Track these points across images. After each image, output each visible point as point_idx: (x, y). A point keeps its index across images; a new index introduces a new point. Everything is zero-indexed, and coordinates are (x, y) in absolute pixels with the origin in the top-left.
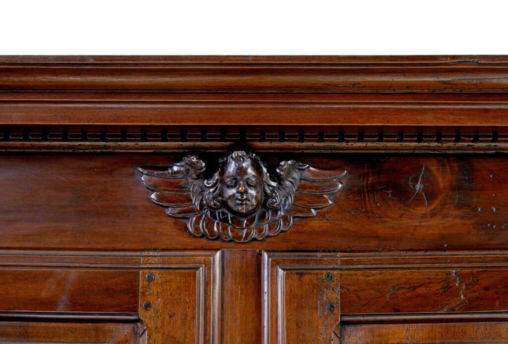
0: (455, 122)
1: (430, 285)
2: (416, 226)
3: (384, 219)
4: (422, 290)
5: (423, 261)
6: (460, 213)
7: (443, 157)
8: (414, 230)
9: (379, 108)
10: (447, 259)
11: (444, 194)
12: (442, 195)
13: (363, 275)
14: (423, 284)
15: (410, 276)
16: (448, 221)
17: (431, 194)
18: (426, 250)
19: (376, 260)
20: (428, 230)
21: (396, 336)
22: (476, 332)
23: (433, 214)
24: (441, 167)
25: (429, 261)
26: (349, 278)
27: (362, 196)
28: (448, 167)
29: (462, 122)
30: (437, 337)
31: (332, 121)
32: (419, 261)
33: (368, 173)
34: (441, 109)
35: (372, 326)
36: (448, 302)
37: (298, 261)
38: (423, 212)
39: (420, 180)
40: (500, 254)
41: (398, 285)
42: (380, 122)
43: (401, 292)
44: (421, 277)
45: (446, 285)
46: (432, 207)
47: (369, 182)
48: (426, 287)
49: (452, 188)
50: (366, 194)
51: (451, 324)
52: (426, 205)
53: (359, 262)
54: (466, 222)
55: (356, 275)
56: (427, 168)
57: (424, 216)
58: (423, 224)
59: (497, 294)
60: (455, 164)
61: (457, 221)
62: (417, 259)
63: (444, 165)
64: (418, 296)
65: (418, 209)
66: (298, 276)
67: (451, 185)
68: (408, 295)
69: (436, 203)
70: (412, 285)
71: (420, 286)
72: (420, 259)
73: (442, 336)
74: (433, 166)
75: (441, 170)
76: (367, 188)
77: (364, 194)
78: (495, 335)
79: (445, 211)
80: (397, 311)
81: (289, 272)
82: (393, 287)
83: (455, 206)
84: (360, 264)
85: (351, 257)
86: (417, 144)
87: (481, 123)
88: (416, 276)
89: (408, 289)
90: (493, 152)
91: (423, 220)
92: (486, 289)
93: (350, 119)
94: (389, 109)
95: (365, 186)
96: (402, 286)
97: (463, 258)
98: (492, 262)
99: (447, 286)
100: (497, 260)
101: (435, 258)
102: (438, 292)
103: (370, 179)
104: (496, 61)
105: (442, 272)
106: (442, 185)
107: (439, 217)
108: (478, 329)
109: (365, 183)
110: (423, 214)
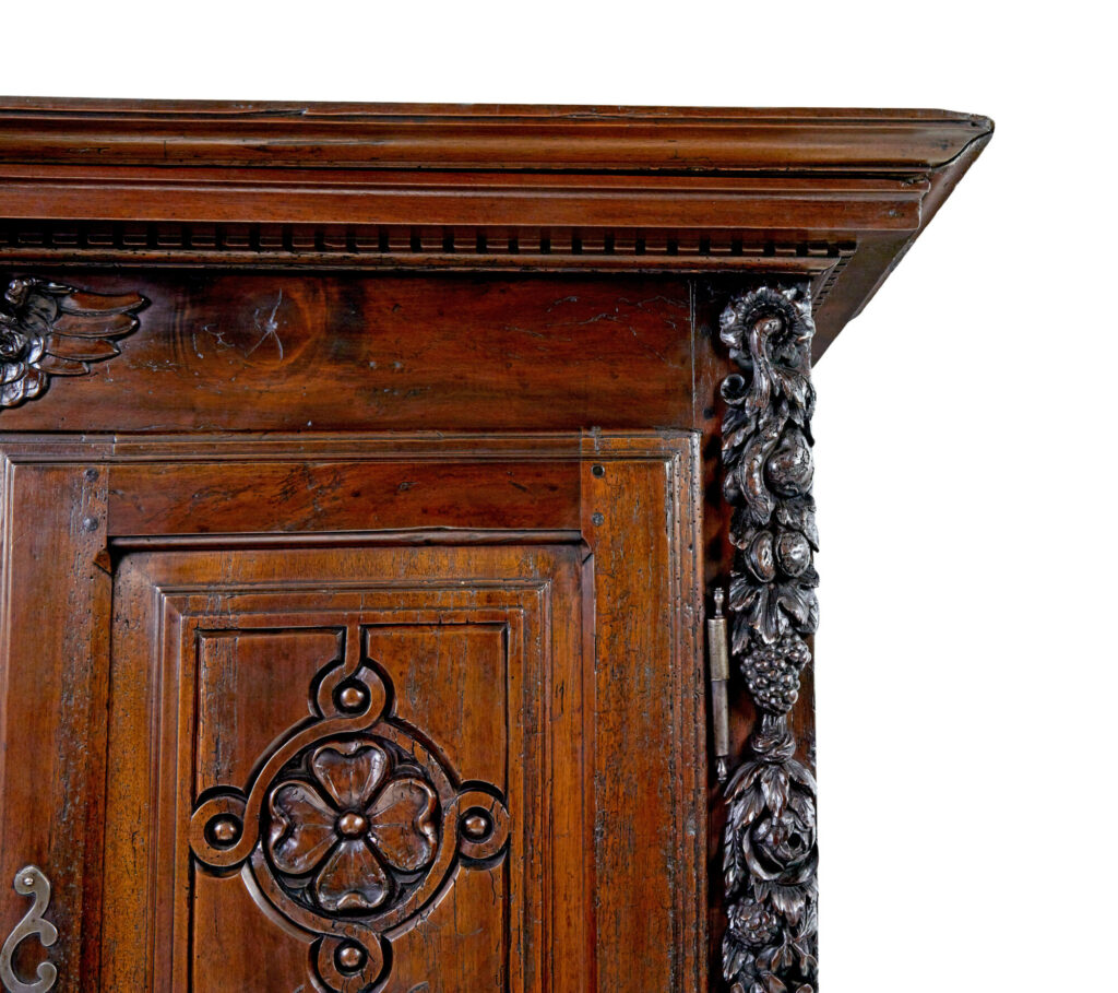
0: (291, 216)
1: (263, 488)
2: (261, 392)
3: (208, 380)
4: (245, 497)
5: (259, 447)
6: (338, 370)
7: (313, 278)
8: (258, 398)
9: (157, 191)
10: (299, 446)
11: (312, 339)
12: (309, 341)
13: (149, 471)
14: (250, 486)
15: (228, 474)
16: (315, 384)
17: (290, 340)
18: (266, 432)
19: (177, 447)
20: (282, 399)
21: (208, 571)
22: (342, 564)
23: (293, 371)
24: (311, 294)
25: (267, 449)
26: (124, 475)
27: (172, 341)
28: (322, 293)
29: (302, 217)
30: (276, 572)
31: (74, 212)
32: (250, 449)
33: (184, 303)
34: (267, 194)
35: (168, 554)
36: (291, 516)
37: (44, 449)
38: (273, 368)
39: (274, 314)
40: (390, 439)
41: (207, 489)
42: (159, 216)
43: (210, 499)
44: (249, 475)
45: (289, 487)
46: (291, 360)
47: (186, 317)
48: (254, 490)
49: (328, 330)
50: (179, 339)
51: (301, 551)
52: (279, 357)
53: (147, 450)
54: (346, 384)
55: (136, 471)
56: (286, 296)
57: (276, 375)
58: (272, 388)
59: (373, 503)
60: (334, 290)
61: (331, 383)
62: (249, 445)
63: (315, 291)
64: (241, 505)
65: (267, 363)
66: (37, 473)
67: (326, 324)
68: (223, 503)
69: (297, 354)
70: (232, 488)
71: (245, 490)
72: (252, 445)
73: (285, 571)
74: (297, 291)
75: (310, 299)
76: (181, 327)
77: (174, 337)
78: (373, 569)
79: (312, 366)
80: (203, 530)
81: (21, 466)
82: (200, 492)
83: (329, 360)
84: (149, 454)
85: (136, 441)
86: (256, 253)
87: (335, 219)
88: (238, 473)
89: (224, 494)
90: (390, 268)
91: (275, 382)
92: (356, 494)
93: (107, 209)
94: (177, 192)
95: (177, 325)
96: (215, 489)
97: (325, 444)
98: (373, 450)
99: (291, 489)
100: (384, 447)
101: (279, 445)
102: (274, 499)
103: (187, 312)
104: (332, 111)
105: (284, 467)
106: (309, 324)
107: (301, 377)
108: (345, 559)
109: (178, 320)
110: (275, 372)
